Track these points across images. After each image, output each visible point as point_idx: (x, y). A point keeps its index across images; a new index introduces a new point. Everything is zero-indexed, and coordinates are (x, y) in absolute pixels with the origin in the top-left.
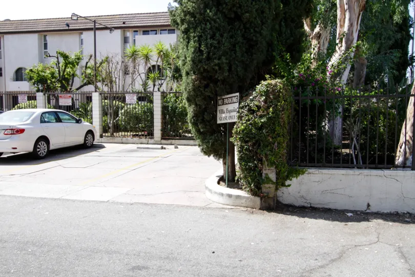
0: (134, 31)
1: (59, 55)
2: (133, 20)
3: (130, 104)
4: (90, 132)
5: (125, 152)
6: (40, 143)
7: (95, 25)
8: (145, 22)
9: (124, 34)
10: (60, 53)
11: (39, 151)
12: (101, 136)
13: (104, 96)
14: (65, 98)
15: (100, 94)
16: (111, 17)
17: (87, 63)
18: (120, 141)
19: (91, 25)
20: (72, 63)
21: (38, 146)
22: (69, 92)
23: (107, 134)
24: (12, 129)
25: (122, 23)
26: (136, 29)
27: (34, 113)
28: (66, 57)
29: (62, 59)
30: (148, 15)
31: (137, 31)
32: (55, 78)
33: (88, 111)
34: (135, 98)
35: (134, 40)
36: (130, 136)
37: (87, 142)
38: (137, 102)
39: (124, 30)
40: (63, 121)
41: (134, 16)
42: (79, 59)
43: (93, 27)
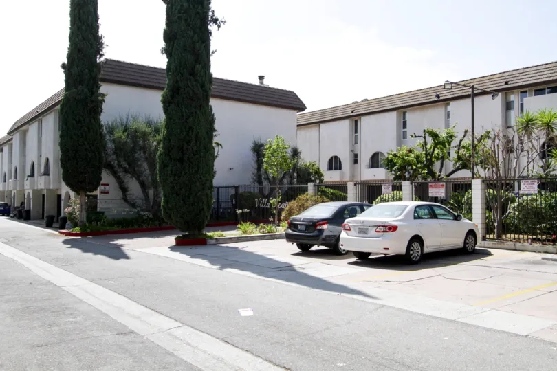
0: (522, 92)
1: (427, 134)
2: (520, 78)
3: (527, 195)
4: (471, 233)
5: (525, 263)
6: (413, 245)
7: (473, 91)
8: (539, 77)
9: (506, 98)
10: (428, 132)
11: (412, 254)
12: (484, 239)
13: (488, 184)
14: (436, 187)
15: (483, 181)
16: (488, 78)
17: (461, 141)
18: (513, 247)
19: (469, 92)
20: (443, 144)
21: (412, 248)
22: (438, 179)
23: (492, 236)
24: (384, 226)
25: (504, 83)
26: (524, 90)
27: (406, 207)
28: (434, 136)
29: (431, 138)
30: (543, 67)
31: (526, 92)
32: (422, 162)
33: (462, 204)
34: (536, 185)
35: (522, 105)
36: (527, 240)
37: (467, 245)
38: (539, 192)
39: (506, 94)
40: (439, 217)
41: (522, 71)
42: (451, 137)
43: (470, 93)
